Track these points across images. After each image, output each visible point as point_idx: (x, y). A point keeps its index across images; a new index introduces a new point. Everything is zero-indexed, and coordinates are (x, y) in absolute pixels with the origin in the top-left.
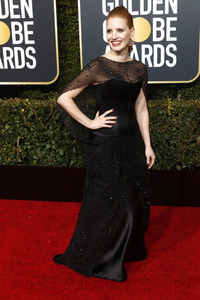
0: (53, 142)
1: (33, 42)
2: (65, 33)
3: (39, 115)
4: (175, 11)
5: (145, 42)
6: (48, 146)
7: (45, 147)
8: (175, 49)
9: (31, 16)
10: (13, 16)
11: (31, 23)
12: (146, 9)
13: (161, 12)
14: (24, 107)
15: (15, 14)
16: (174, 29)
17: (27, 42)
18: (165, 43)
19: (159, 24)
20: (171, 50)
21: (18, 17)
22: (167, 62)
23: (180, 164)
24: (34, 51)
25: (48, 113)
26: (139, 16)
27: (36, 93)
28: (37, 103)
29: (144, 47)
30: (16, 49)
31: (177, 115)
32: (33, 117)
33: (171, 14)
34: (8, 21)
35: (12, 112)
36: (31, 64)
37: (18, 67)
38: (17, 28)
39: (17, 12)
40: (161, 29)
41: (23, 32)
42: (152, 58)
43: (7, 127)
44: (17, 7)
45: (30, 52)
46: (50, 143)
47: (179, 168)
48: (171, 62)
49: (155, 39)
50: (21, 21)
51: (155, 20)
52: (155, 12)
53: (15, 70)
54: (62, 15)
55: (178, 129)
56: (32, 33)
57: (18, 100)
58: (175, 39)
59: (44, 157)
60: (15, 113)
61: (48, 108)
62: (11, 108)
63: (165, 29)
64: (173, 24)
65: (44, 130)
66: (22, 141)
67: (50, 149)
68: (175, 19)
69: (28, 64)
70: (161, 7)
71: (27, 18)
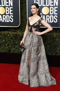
0: (18, 46)
1: (12, 14)
2: (22, 11)
3: (14, 37)
4: (57, 5)
5: (47, 15)
6: (16, 47)
7: (15, 47)
8: (57, 17)
9: (12, 5)
10: (6, 6)
11: (12, 8)
12: (48, 4)
13: (53, 5)
14: (9, 34)
15: (7, 5)
16: (57, 11)
17: (11, 14)
18: (54, 15)
19: (52, 9)
20: (56, 17)
21: (8, 6)
22: (54, 21)
23: (58, 54)
24: (12, 17)
25: (16, 36)
26: (46, 6)
27: (13, 30)
28: (13, 33)
29: (47, 16)
30: (7, 16)
31: (57, 38)
32: (12, 37)
33: (56, 6)
34: (5, 7)
35: (5, 36)
36: (12, 20)
37: (7, 21)
38: (7, 9)
39: (8, 4)
40: (52, 11)
41: (9, 11)
42: (49, 20)
43: (3, 40)
44: (8, 3)
45: (11, 17)
46: (17, 46)
47: (57, 55)
48: (55, 21)
49: (51, 14)
50: (9, 7)
51: (51, 8)
52: (51, 5)
53: (7, 22)
54: (22, 5)
55: (57, 42)
56: (12, 11)
57: (7, 32)
58: (57, 14)
59: (15, 50)
60: (6, 36)
61: (17, 35)
62: (5, 34)
63: (54, 11)
64: (56, 9)
65: (15, 42)
66: (8, 45)
67: (17, 48)
68: (57, 7)
69: (11, 21)
70: (53, 4)
71: (11, 6)
